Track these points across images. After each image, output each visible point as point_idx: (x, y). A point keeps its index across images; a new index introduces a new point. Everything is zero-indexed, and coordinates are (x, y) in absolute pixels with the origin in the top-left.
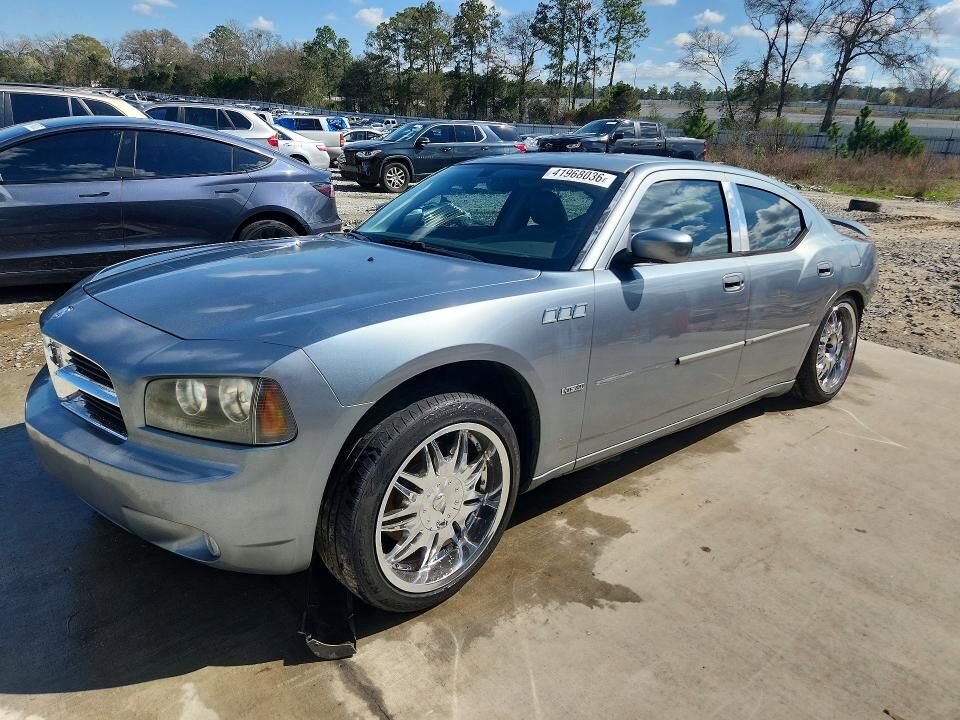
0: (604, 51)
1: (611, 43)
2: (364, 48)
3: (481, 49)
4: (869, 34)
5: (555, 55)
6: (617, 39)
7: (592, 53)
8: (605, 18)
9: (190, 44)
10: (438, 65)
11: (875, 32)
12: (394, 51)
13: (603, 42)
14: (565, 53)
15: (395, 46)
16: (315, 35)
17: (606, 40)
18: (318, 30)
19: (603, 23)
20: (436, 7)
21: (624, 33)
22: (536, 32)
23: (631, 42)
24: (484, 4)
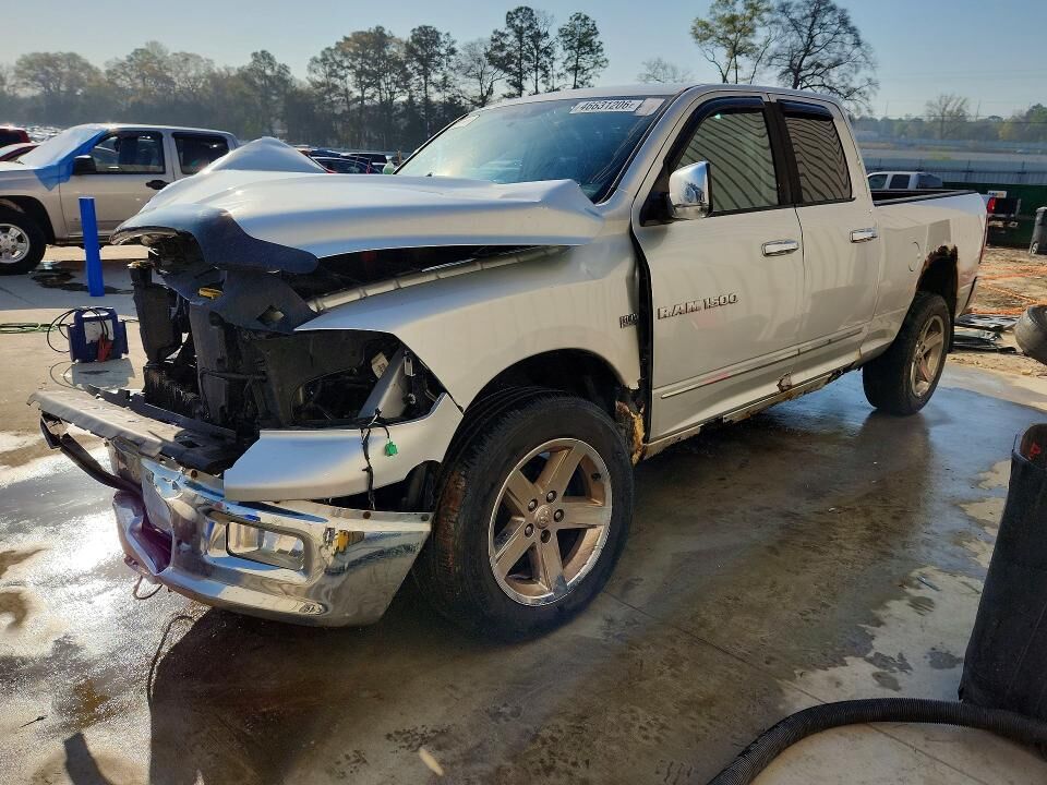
0: (562, 82)
1: (568, 74)
2: (307, 74)
3: (437, 77)
4: (814, 67)
5: (514, 84)
6: (576, 69)
7: (551, 84)
8: (561, 47)
9: (103, 69)
10: (392, 93)
11: (819, 66)
12: (342, 78)
13: (560, 72)
14: (524, 82)
15: (342, 73)
16: (251, 60)
17: (563, 70)
18: (255, 54)
19: (560, 53)
20: (386, 32)
21: (583, 64)
22: (492, 60)
23: (590, 72)
24: (438, 30)
